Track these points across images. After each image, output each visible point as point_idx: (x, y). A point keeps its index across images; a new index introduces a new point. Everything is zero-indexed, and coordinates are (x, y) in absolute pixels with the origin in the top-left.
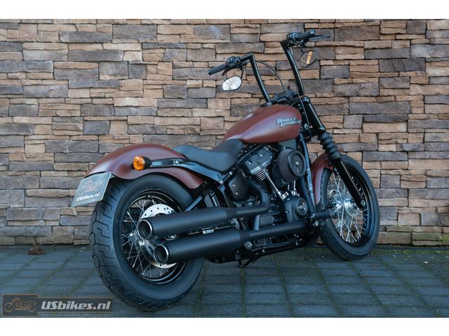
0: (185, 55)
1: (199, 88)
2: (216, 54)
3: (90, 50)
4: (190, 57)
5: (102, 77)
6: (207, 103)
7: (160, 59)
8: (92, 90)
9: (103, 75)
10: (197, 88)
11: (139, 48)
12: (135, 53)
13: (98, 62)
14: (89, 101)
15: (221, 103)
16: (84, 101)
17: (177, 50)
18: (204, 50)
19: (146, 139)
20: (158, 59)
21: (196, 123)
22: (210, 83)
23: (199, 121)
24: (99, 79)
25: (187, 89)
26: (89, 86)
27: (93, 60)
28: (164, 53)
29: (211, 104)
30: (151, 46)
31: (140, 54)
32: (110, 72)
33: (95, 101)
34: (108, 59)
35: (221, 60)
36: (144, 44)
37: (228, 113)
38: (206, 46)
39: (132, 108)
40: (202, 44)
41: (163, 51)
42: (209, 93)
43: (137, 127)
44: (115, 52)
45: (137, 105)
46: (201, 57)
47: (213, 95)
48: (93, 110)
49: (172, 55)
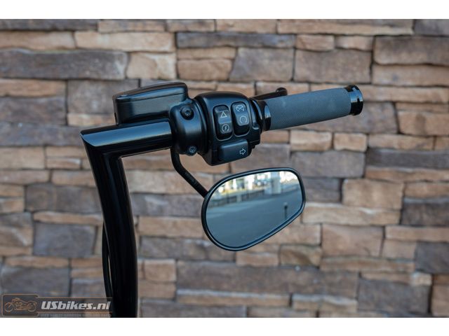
0: (288, 66)
1: (321, 152)
2: (373, 63)
3: (41, 48)
4: (302, 72)
5: (73, 119)
6: (340, 190)
7: (224, 76)
8: (50, 151)
9: (78, 111)
10: (317, 151)
11: (168, 46)
12: (157, 58)
13: (66, 80)
14: (44, 176)
15: (377, 194)
16: (30, 178)
17: (267, 54)
18: (341, 53)
19: (183, 272)
20: (216, 75)
21: (310, 241)
22: (351, 140)
23: (318, 235)
24: (67, 124)
25: (292, 153)
26: (41, 142)
27: (50, 74)
28: (233, 60)
29: (352, 193)
30: (200, 41)
31: (170, 60)
32: (95, 106)
33: (59, 178)
34: (88, 74)
35: (386, 81)
36: (181, 37)
37: (394, 218)
38: (347, 43)
39: (149, 199)
40: (336, 36)
41: (230, 53)
42: (349, 167)
43: (163, 242)
44: (105, 56)
45: (162, 190)
46: (332, 73)
47: (359, 169)
48: (55, 197)
49: (254, 65)
